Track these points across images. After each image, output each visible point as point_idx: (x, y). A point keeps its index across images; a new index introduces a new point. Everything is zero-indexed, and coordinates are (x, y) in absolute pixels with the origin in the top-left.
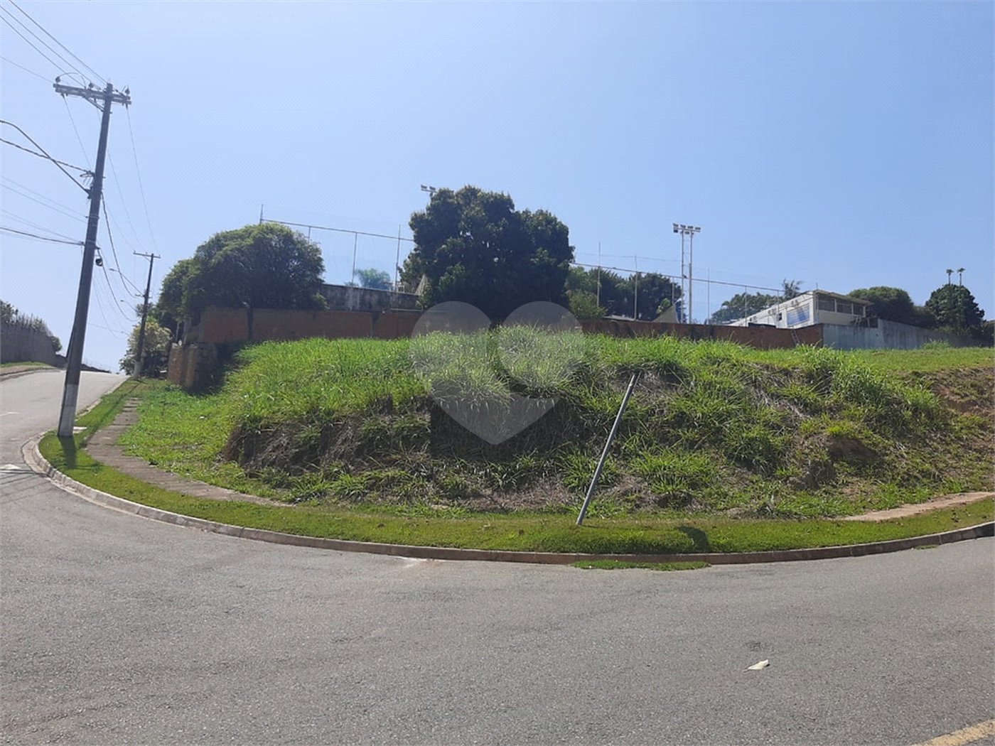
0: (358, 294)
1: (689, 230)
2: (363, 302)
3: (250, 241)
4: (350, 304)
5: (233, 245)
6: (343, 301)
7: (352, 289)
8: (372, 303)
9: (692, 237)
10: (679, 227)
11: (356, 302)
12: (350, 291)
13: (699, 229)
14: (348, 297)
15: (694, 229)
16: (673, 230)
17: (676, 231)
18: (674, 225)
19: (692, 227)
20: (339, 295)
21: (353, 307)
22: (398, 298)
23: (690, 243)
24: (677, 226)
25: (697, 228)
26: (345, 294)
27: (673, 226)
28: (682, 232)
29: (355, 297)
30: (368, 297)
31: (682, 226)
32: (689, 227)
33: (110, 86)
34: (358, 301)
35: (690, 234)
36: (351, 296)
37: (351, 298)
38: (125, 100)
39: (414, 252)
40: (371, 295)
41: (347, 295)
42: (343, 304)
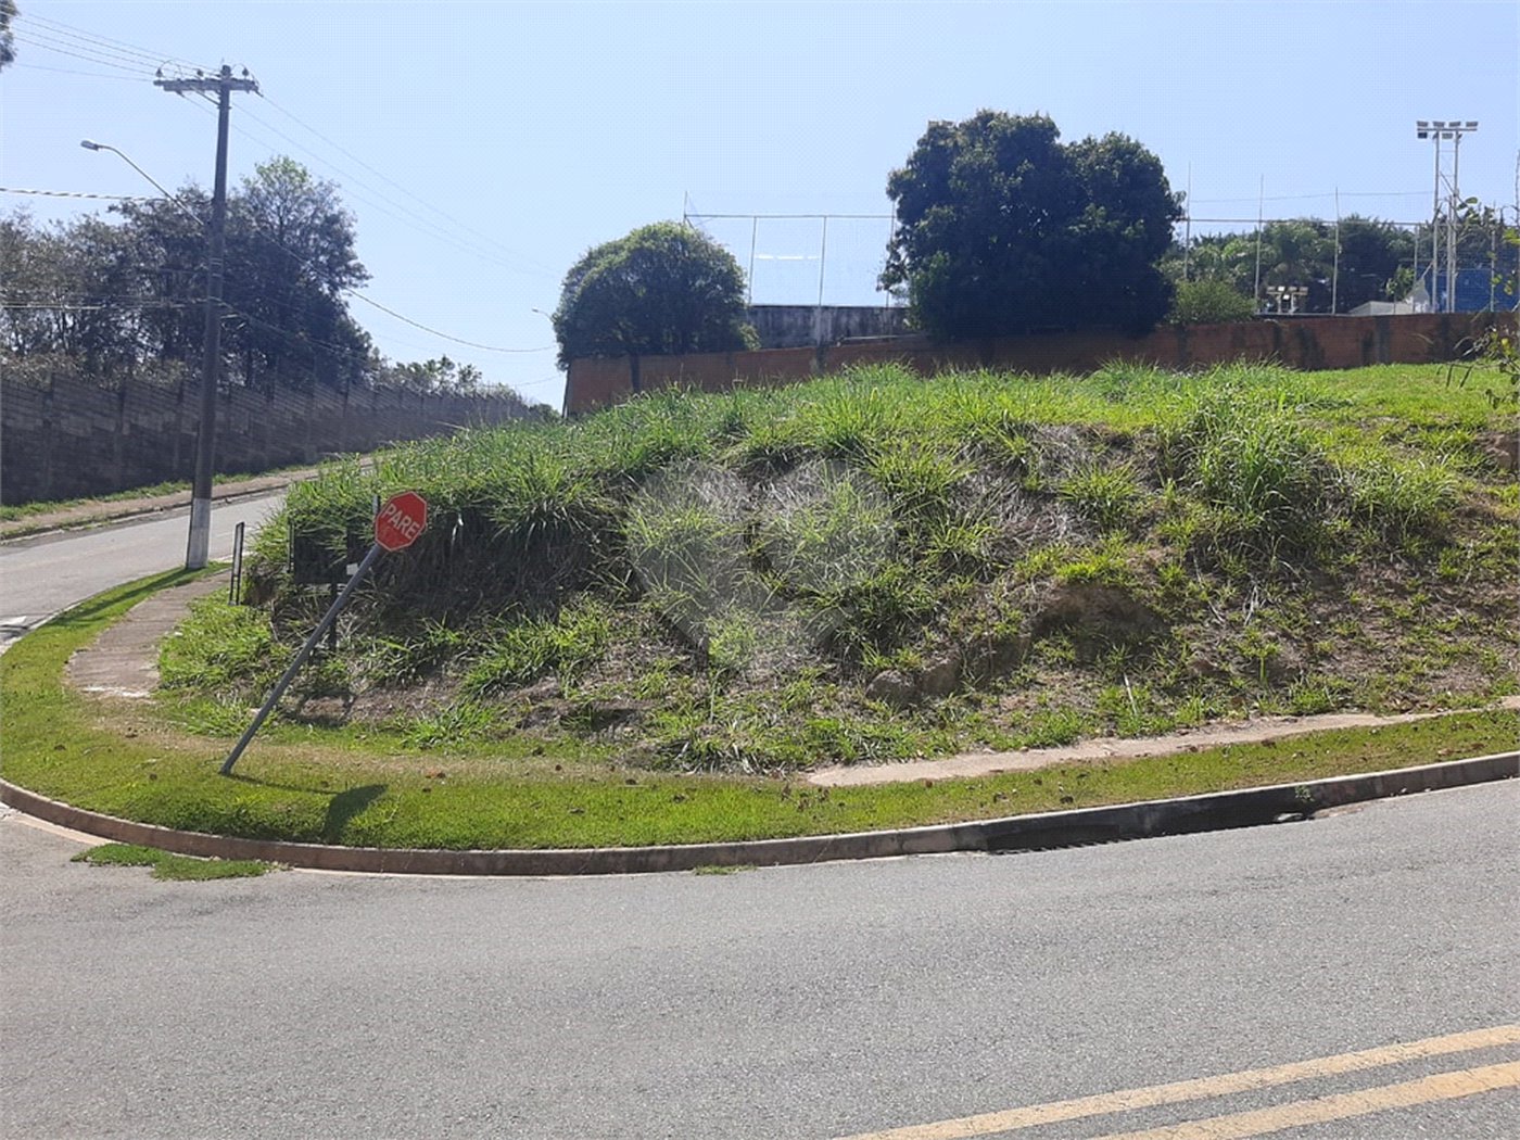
0: (829, 316)
1: (1451, 131)
2: (836, 329)
3: (624, 254)
4: (816, 334)
5: (603, 264)
6: (807, 329)
7: (819, 310)
8: (851, 328)
9: (1457, 143)
10: (1431, 126)
11: (826, 330)
12: (817, 313)
13: (1476, 124)
14: (814, 322)
15: (1463, 126)
16: (1416, 135)
17: (1423, 135)
18: (1419, 124)
19: (1459, 124)
20: (800, 322)
21: (822, 337)
22: (892, 317)
23: (1454, 154)
24: (1426, 124)
25: (1469, 124)
26: (809, 318)
27: (1416, 127)
28: (1436, 136)
29: (823, 321)
30: (844, 319)
31: (1435, 124)
32: (1452, 125)
33: (226, 70)
34: (830, 329)
35: (1454, 137)
36: (818, 320)
37: (818, 326)
38: (250, 86)
39: (894, 238)
40: (849, 316)
41: (812, 320)
42: (807, 335)
